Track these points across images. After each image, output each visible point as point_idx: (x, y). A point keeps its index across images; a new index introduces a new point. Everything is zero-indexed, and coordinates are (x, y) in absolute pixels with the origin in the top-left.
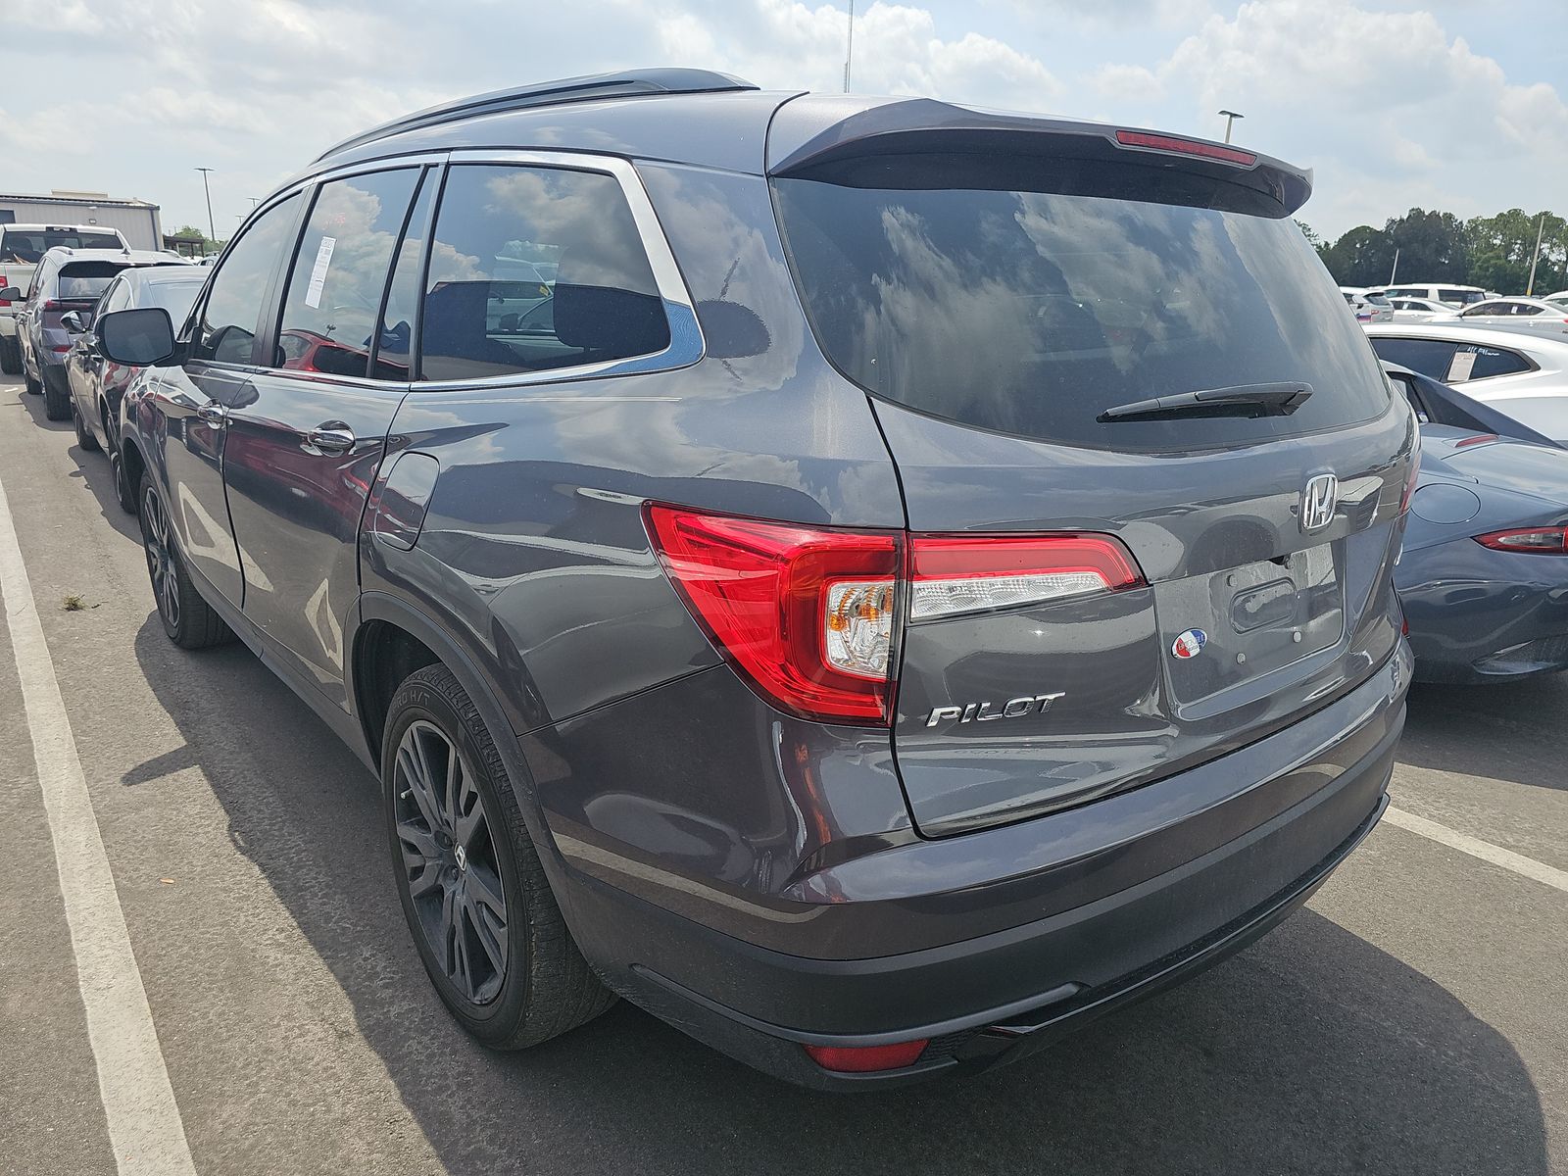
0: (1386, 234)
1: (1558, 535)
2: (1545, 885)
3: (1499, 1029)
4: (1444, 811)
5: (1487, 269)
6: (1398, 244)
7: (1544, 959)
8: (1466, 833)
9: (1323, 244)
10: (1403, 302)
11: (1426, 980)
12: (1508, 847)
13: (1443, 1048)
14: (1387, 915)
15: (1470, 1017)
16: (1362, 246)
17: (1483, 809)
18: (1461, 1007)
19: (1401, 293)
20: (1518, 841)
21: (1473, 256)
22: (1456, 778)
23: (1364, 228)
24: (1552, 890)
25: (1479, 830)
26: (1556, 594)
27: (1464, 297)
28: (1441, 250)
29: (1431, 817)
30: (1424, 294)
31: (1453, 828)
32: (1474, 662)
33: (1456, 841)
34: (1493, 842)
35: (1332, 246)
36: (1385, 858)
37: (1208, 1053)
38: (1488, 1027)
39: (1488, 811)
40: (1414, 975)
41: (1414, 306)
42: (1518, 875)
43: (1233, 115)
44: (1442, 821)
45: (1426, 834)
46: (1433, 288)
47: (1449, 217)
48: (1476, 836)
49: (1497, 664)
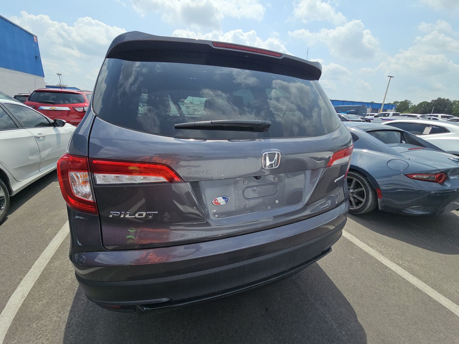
0: (431, 103)
1: (434, 177)
2: (406, 280)
3: (365, 328)
4: (382, 249)
5: (457, 112)
6: (434, 106)
7: (393, 306)
8: (387, 257)
9: (414, 105)
10: (431, 118)
11: (348, 304)
12: (399, 264)
13: (342, 330)
14: (347, 278)
15: (357, 321)
16: (424, 106)
17: (396, 251)
18: (355, 316)
19: (431, 116)
20: (403, 263)
21: (453, 109)
22: (391, 240)
23: (425, 102)
24: (408, 282)
25: (391, 257)
26: (433, 192)
27: (448, 117)
28: (445, 107)
29: (377, 250)
30: (437, 116)
31: (383, 255)
32: (402, 209)
33: (382, 259)
34: (394, 262)
35: (416, 105)
36: (356, 260)
37: (267, 310)
38: (361, 326)
39: (398, 252)
40: (345, 300)
41: (434, 119)
42: (398, 275)
43: (391, 77)
44: (380, 252)
45: (373, 255)
46: (440, 115)
47: (448, 100)
48: (389, 259)
49: (410, 210)
